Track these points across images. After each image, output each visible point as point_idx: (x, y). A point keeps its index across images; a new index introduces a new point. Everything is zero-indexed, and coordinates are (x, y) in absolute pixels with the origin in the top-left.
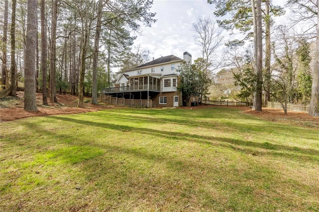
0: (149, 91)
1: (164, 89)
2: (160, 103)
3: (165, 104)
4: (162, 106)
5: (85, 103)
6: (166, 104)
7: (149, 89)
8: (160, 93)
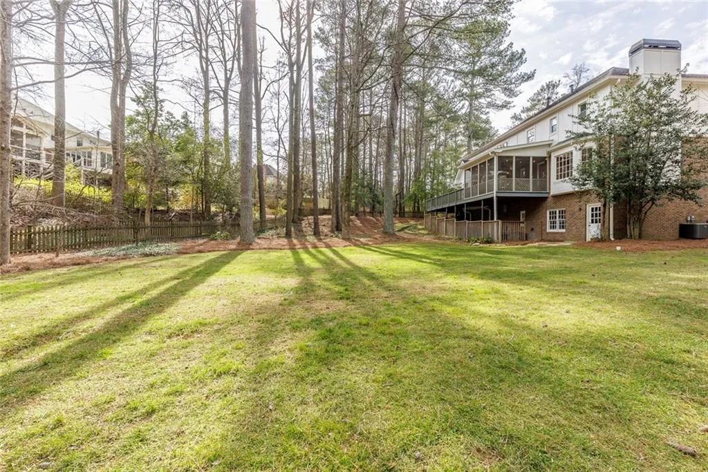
0: (498, 197)
1: (558, 186)
2: (549, 230)
3: (562, 233)
4: (555, 238)
5: (398, 231)
6: (564, 230)
7: (497, 192)
8: (549, 200)
